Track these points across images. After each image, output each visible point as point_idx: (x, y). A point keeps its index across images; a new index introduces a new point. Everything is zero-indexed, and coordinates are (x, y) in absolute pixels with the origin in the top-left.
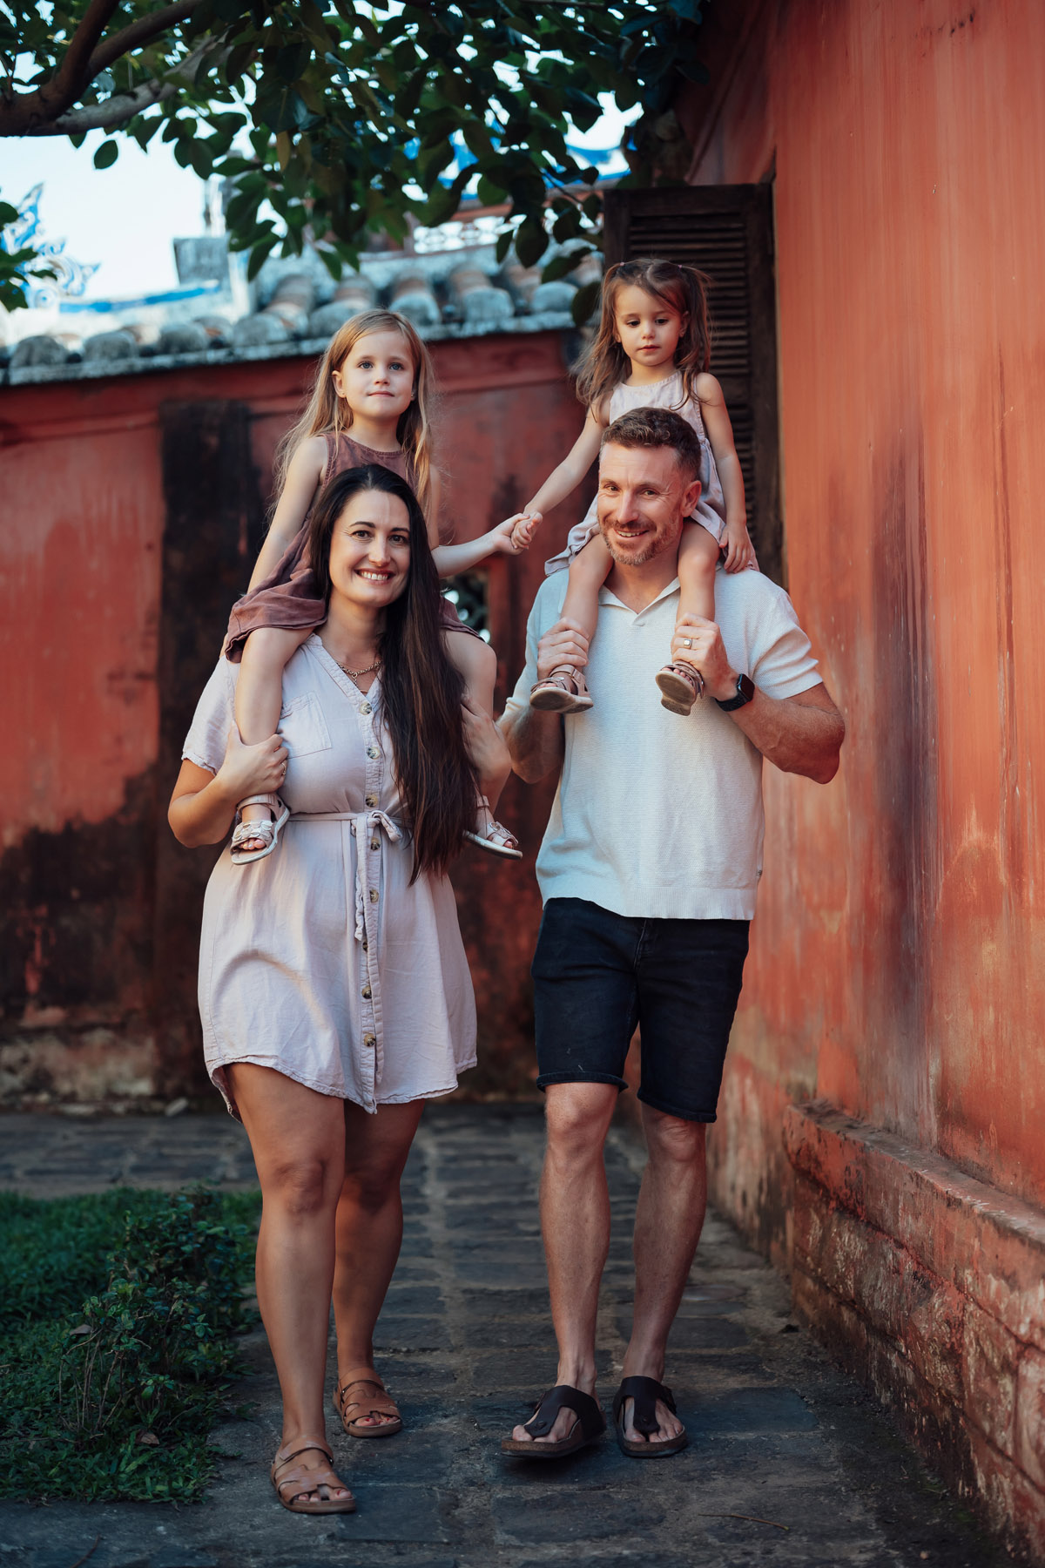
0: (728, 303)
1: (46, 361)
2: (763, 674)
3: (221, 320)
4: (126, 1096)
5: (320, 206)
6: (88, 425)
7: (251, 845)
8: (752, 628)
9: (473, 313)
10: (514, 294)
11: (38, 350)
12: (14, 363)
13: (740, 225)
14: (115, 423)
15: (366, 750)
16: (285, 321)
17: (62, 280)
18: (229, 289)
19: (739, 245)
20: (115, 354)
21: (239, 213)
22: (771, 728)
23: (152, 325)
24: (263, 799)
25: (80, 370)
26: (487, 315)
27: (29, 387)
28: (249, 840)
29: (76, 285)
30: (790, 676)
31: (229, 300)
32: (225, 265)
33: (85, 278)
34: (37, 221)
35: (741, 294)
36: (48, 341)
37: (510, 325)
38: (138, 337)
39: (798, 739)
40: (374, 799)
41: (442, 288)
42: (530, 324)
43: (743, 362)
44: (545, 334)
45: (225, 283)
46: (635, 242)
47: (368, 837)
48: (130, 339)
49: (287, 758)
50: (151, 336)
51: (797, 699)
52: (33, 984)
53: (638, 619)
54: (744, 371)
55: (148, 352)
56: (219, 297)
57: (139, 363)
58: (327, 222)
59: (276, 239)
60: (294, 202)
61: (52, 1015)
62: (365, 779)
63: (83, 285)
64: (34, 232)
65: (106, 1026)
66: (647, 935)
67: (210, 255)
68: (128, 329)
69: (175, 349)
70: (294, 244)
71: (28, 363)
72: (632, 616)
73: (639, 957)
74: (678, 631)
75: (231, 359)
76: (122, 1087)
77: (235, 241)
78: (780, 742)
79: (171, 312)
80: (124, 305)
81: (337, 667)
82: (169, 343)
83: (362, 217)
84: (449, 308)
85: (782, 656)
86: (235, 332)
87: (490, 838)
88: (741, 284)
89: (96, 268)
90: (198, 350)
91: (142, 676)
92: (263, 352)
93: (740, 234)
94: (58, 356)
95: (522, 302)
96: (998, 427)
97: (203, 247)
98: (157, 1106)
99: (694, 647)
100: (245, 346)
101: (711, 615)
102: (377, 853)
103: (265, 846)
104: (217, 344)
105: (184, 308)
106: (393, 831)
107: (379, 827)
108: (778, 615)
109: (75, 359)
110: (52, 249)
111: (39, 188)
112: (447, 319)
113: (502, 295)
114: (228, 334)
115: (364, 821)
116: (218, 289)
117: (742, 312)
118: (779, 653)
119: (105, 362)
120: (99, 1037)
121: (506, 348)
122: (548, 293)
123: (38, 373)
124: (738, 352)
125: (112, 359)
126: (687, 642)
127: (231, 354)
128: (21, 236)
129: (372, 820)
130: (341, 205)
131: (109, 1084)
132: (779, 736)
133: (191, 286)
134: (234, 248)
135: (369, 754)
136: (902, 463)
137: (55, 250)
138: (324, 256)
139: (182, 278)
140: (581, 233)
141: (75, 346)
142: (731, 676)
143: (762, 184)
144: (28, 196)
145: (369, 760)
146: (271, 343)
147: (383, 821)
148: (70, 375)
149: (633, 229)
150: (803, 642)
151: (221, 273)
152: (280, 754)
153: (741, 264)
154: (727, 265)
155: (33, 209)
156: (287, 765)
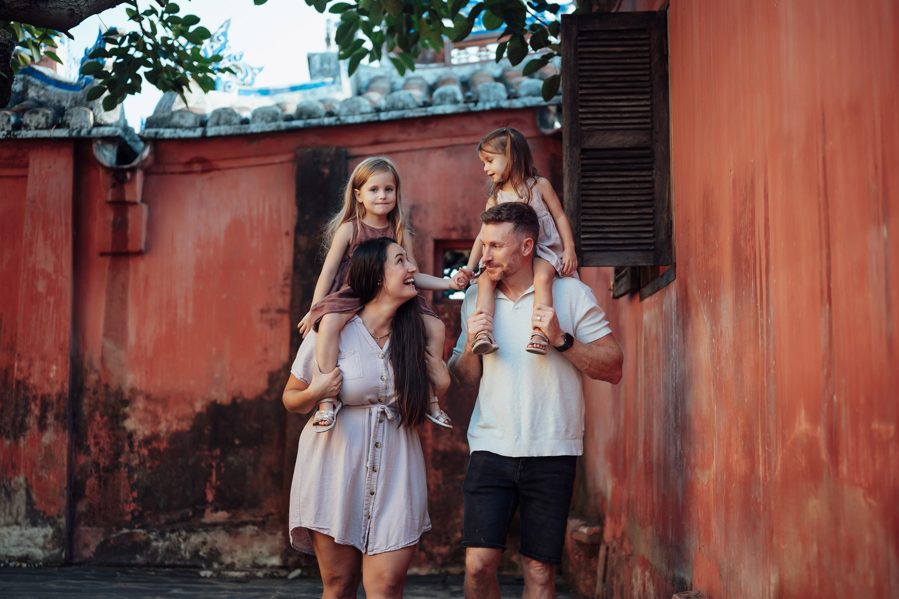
0: (639, 84)
1: (228, 123)
2: (581, 329)
3: (333, 101)
4: (265, 566)
5: (391, 30)
6: (252, 161)
7: (323, 423)
8: (573, 307)
9: (483, 96)
10: (508, 86)
11: (224, 116)
12: (209, 124)
13: (647, 36)
14: (269, 160)
15: (380, 377)
16: (371, 101)
17: (240, 75)
18: (340, 83)
19: (646, 48)
20: (269, 119)
21: (344, 36)
22: (584, 359)
23: (292, 103)
24: (330, 400)
25: (248, 128)
26: (492, 98)
27: (218, 138)
28: (322, 421)
29: (248, 79)
30: (594, 330)
31: (339, 90)
32: (338, 68)
33: (255, 74)
34: (226, 41)
35: (647, 79)
36: (229, 111)
37: (505, 104)
38: (283, 110)
39: (599, 364)
40: (382, 399)
41: (466, 85)
42: (517, 104)
43: (648, 120)
44: (526, 109)
45: (338, 79)
46: (581, 47)
47: (377, 418)
48: (279, 111)
49: (342, 380)
50: (291, 110)
51: (597, 342)
52: (210, 497)
53: (515, 305)
54: (649, 126)
55: (289, 118)
56: (333, 88)
57: (284, 125)
58: (395, 40)
59: (366, 52)
60: (376, 29)
61: (221, 516)
62: (378, 390)
63: (253, 79)
64: (225, 47)
65: (254, 523)
66: (522, 467)
67: (329, 63)
68: (278, 105)
69: (305, 117)
70: (376, 54)
71: (218, 124)
72: (512, 303)
73: (518, 478)
74: (535, 312)
75: (338, 123)
76: (262, 561)
77: (342, 53)
78: (589, 366)
79: (305, 96)
80: (277, 91)
81: (369, 334)
82: (301, 113)
83: (417, 38)
84: (469, 94)
85: (589, 320)
86: (341, 107)
87: (437, 418)
88: (647, 72)
89: (261, 69)
90: (319, 117)
91: (280, 311)
92: (358, 119)
93: (647, 42)
94: (236, 120)
95: (512, 91)
96: (821, 156)
97: (324, 58)
98: (283, 573)
99: (542, 320)
100: (347, 115)
101: (551, 304)
102: (382, 424)
103: (329, 424)
104: (330, 114)
105: (313, 94)
106: (390, 415)
107: (383, 413)
108: (586, 299)
109: (245, 122)
110: (235, 58)
111: (228, 22)
112: (467, 100)
113: (501, 86)
114: (337, 108)
115: (376, 409)
116: (334, 82)
117: (648, 90)
118: (588, 318)
119: (263, 123)
120: (249, 530)
121: (503, 118)
122: (528, 85)
123: (224, 130)
124: (644, 114)
125: (267, 122)
126: (539, 318)
127: (339, 119)
128: (217, 49)
129: (380, 410)
130: (405, 30)
131: (255, 558)
132: (589, 362)
133: (317, 81)
134: (341, 57)
135: (381, 378)
136: (752, 182)
137: (237, 58)
138: (393, 60)
139: (312, 76)
140: (548, 44)
141: (247, 114)
142: (561, 334)
143: (660, 11)
144: (222, 26)
145: (381, 381)
146: (362, 114)
147: (386, 410)
148: (243, 131)
149: (579, 38)
150: (601, 312)
151: (335, 74)
152: (339, 378)
153: (647, 60)
154: (639, 61)
155: (225, 34)
156: (342, 383)
